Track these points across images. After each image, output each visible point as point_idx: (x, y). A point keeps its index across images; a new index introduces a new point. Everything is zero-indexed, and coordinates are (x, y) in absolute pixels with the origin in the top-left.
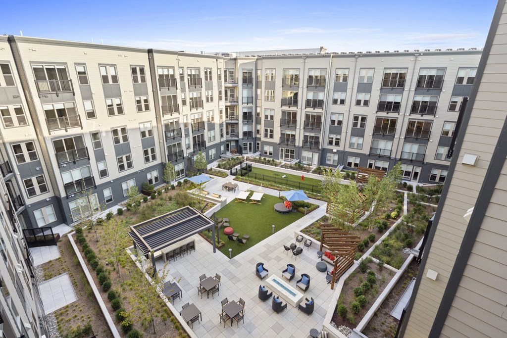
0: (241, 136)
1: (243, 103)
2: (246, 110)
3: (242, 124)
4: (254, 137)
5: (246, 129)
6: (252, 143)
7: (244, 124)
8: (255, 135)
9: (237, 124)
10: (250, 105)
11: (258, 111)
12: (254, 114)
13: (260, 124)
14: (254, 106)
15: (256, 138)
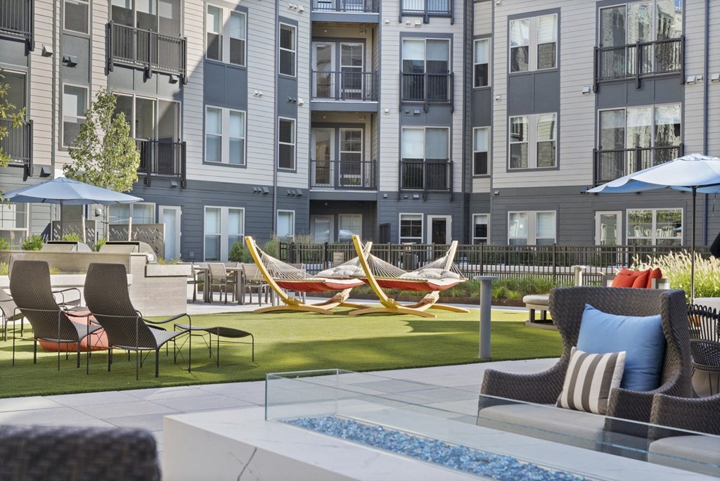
0: (389, 181)
1: (403, 14)
2: (416, 53)
3: (395, 116)
4: (458, 188)
5: (416, 147)
6: (449, 219)
7: (406, 118)
8: (467, 181)
9: (373, 116)
10: (439, 26)
11: (482, 56)
12: (457, 68)
13: (488, 121)
14: (458, 31)
15: (467, 197)
